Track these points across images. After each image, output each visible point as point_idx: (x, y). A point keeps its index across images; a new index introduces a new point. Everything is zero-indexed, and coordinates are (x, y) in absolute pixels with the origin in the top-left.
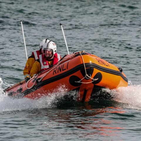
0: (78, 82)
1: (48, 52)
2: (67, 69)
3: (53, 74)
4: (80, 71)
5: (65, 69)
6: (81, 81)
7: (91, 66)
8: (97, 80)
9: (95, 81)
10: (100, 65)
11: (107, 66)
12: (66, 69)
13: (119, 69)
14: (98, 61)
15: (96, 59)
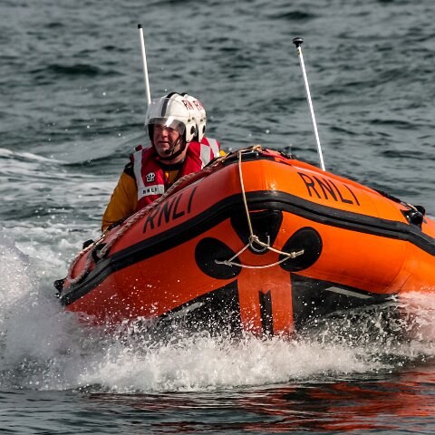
0: (225, 263)
1: (165, 133)
2: (189, 211)
3: (144, 232)
4: (229, 220)
5: (182, 213)
6: (236, 260)
8: (298, 257)
9: (291, 260)
10: (314, 199)
11: (344, 201)
12: (186, 212)
13: (405, 216)
14: (307, 185)
15: (301, 174)
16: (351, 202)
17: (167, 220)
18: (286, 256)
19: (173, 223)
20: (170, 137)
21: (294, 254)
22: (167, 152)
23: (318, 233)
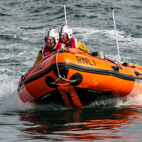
0: (53, 83)
1: (49, 41)
3: (33, 73)
4: (53, 71)
5: (42, 68)
7: (66, 66)
8: (74, 82)
9: (72, 82)
10: (80, 64)
11: (90, 64)
13: (112, 68)
14: (78, 60)
15: (77, 57)
16: (93, 65)
17: (38, 70)
18: (71, 82)
19: (40, 71)
20: (50, 42)
21: (73, 81)
22: (50, 46)
23: (81, 75)
